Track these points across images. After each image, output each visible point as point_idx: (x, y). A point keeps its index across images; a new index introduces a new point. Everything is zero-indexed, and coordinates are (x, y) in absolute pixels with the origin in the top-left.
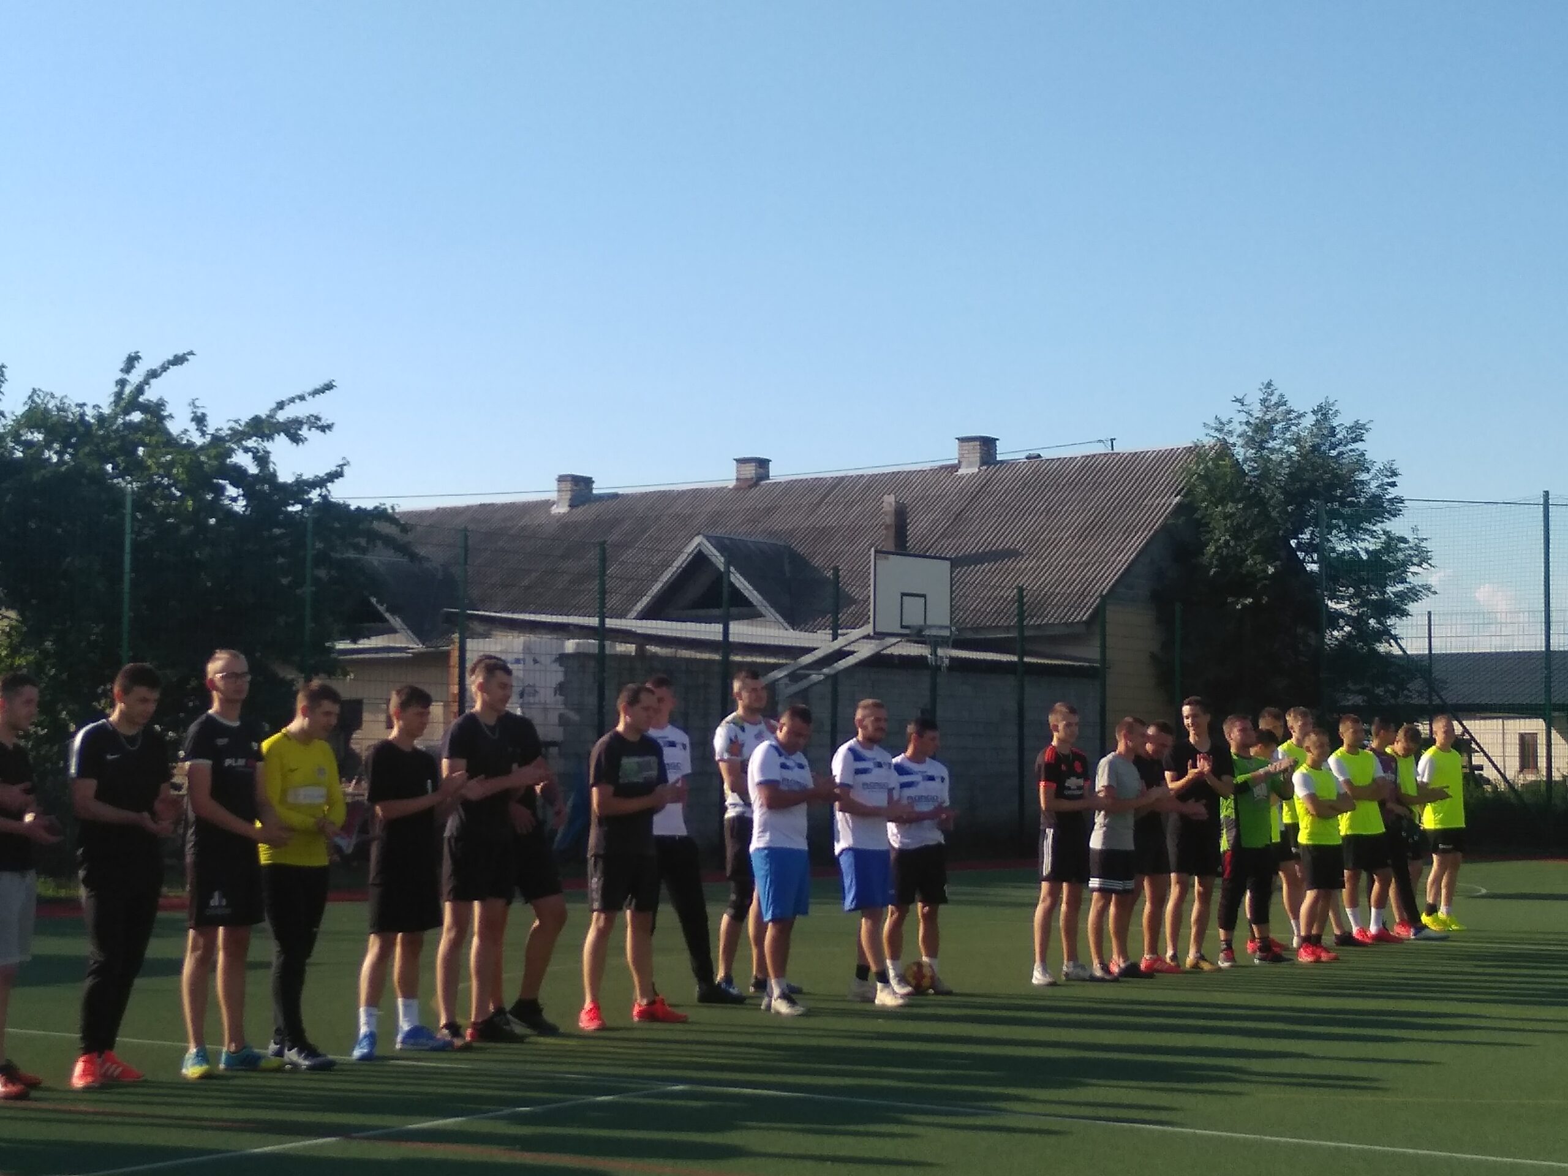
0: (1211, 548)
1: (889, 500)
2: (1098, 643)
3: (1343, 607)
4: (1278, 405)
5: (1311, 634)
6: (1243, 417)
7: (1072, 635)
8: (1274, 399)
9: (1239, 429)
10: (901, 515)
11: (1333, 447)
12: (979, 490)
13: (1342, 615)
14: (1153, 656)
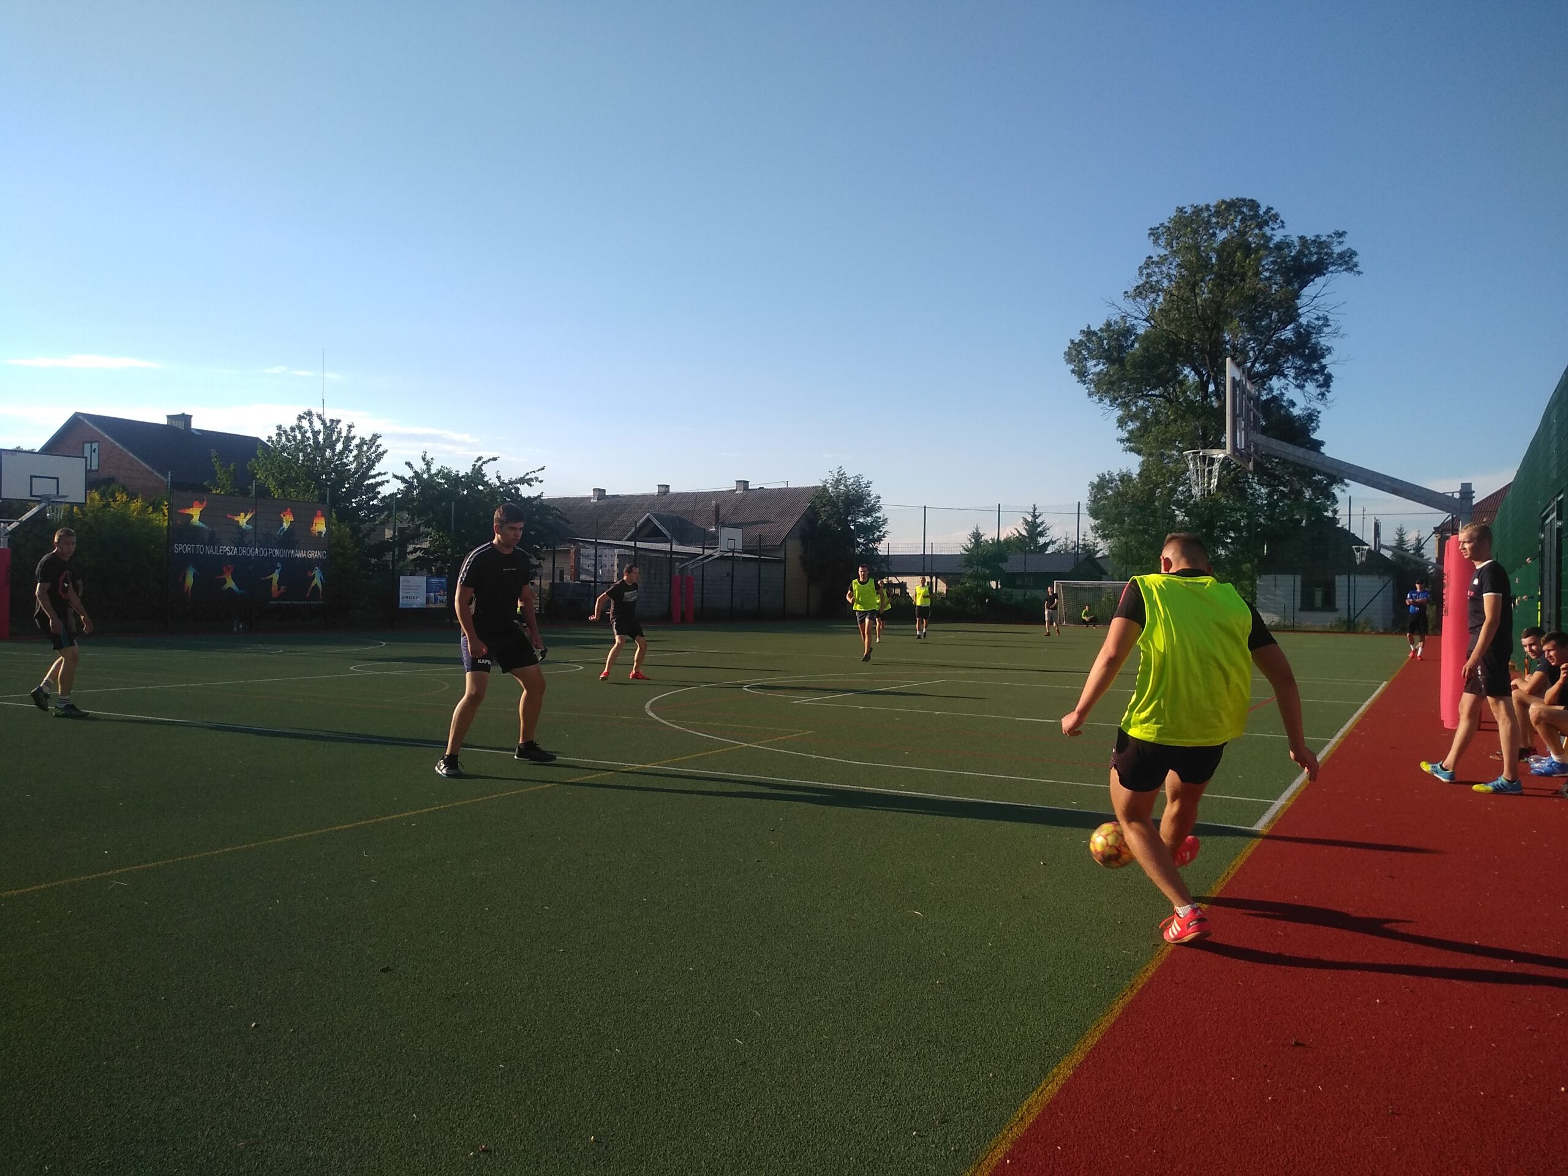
0: (820, 522)
1: (714, 502)
2: (784, 552)
3: (861, 540)
4: (843, 474)
5: (852, 549)
6: (832, 478)
7: (775, 549)
8: (842, 472)
9: (830, 482)
10: (717, 507)
11: (860, 489)
12: (742, 499)
13: (862, 543)
14: (800, 556)
